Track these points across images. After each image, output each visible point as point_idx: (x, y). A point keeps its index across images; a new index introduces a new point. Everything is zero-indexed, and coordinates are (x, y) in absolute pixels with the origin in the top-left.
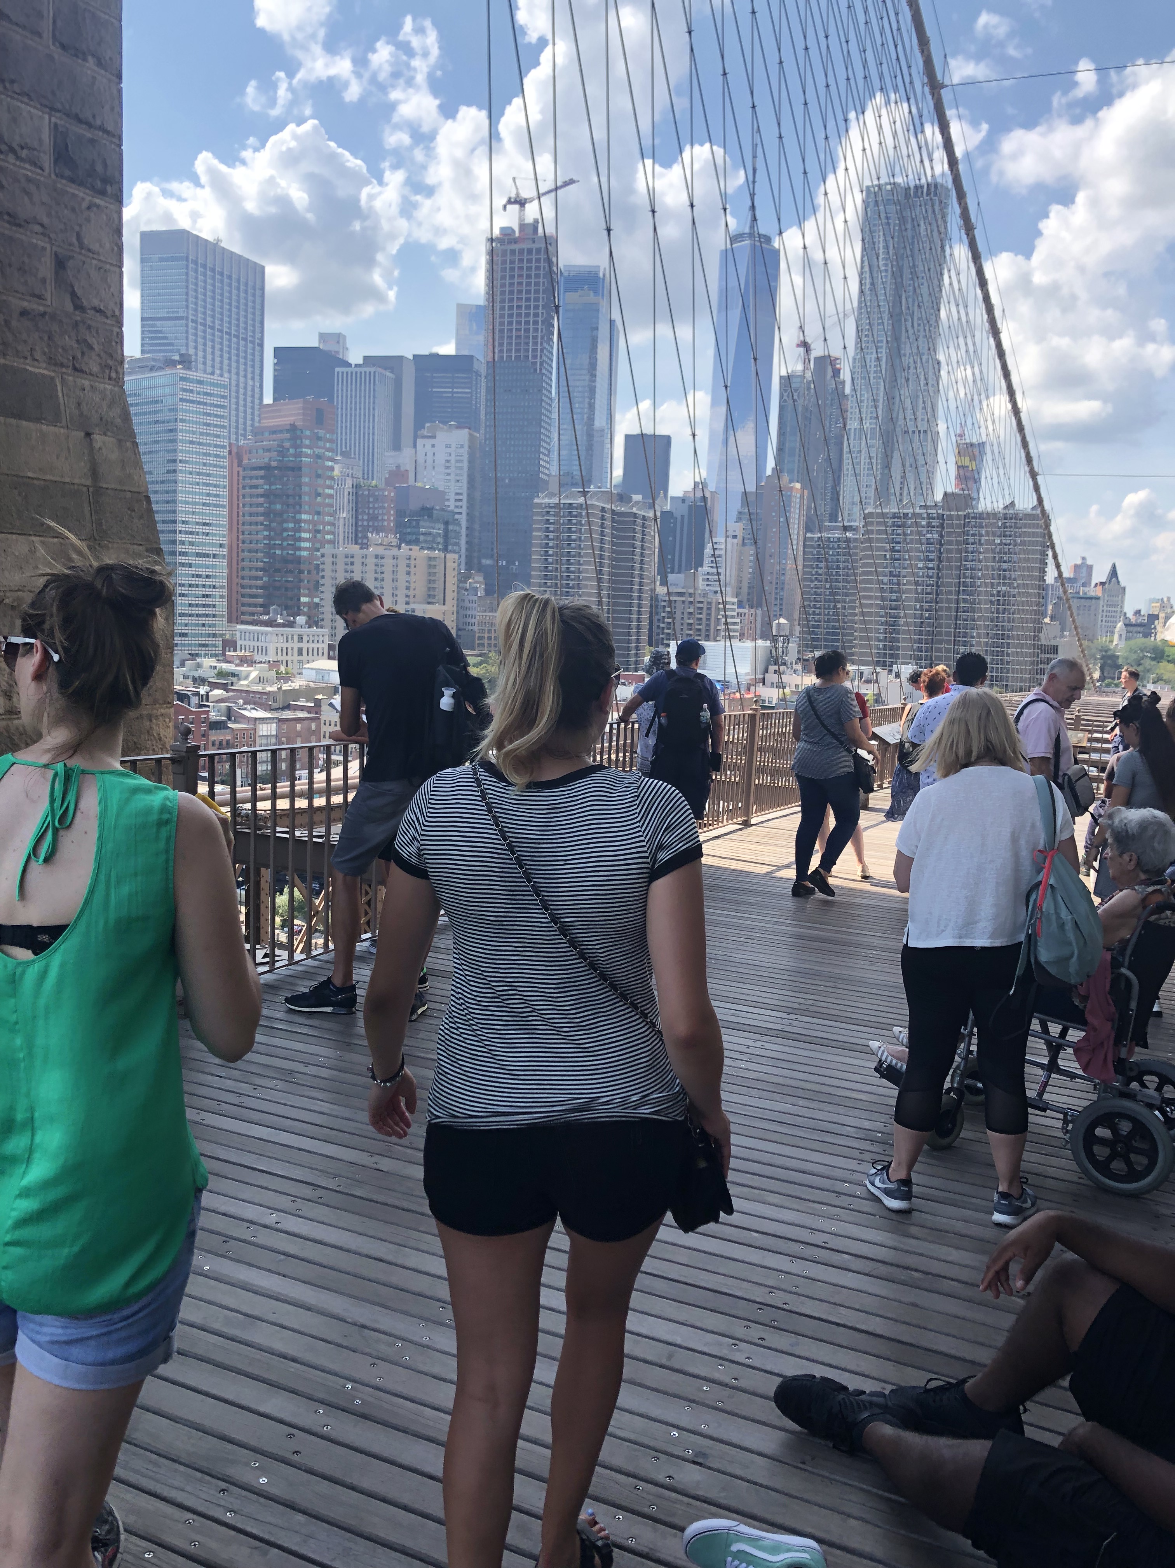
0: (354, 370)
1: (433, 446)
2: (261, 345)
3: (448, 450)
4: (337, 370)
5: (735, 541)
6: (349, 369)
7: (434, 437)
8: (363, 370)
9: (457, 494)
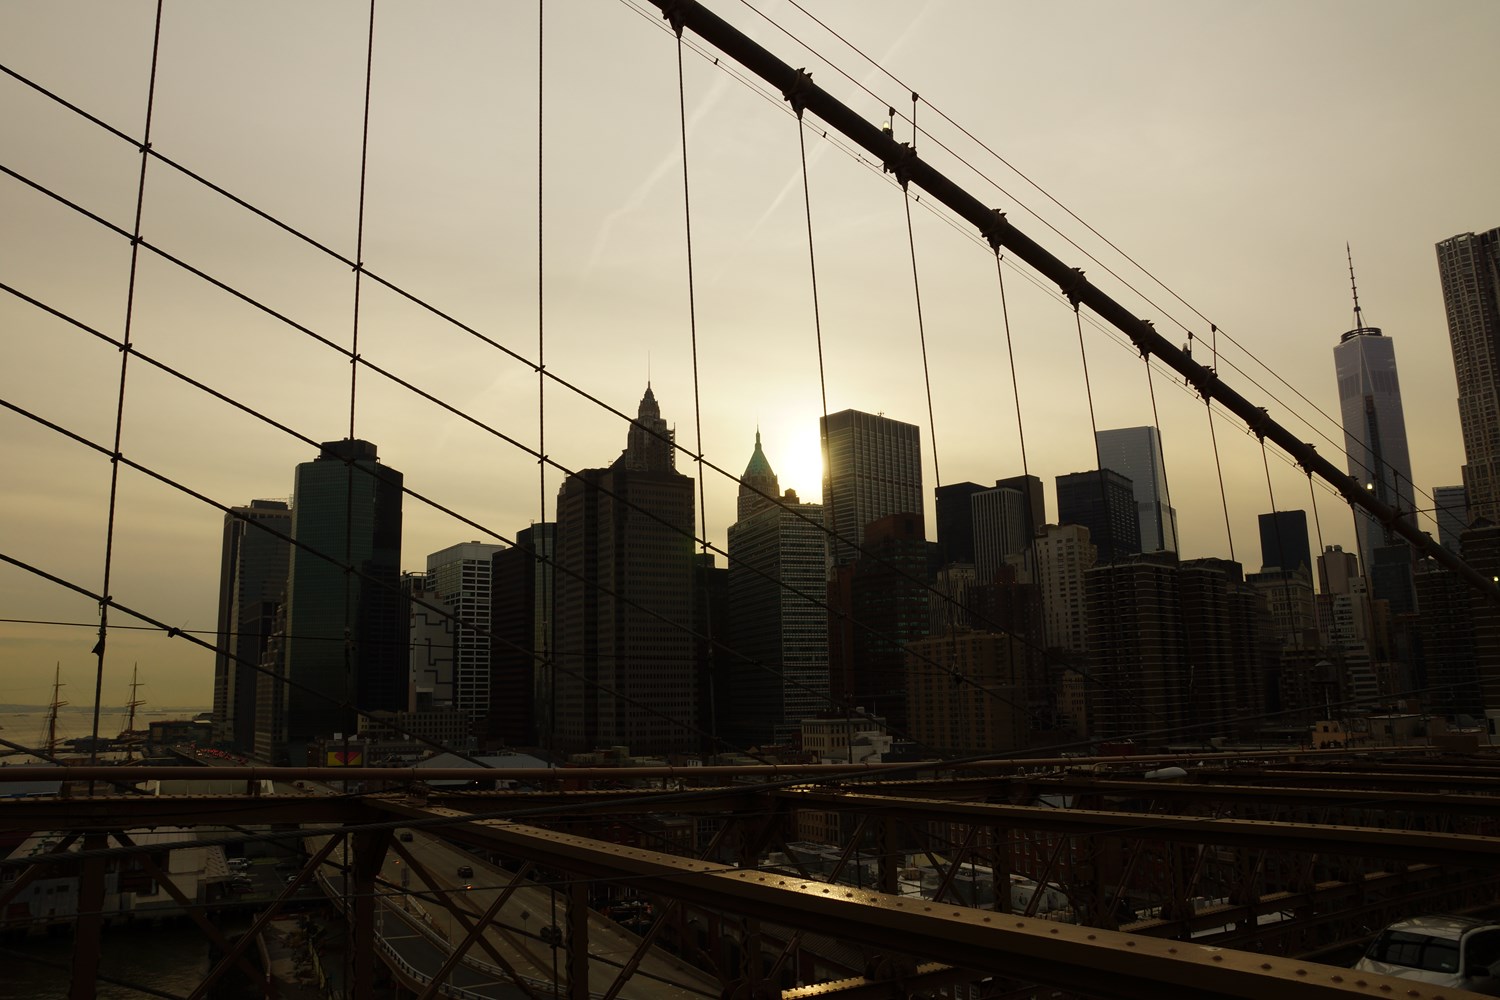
0: (989, 492)
1: (1046, 543)
2: (919, 488)
3: (1060, 545)
4: (973, 495)
5: (1365, 595)
6: (986, 492)
7: (1047, 536)
8: (997, 491)
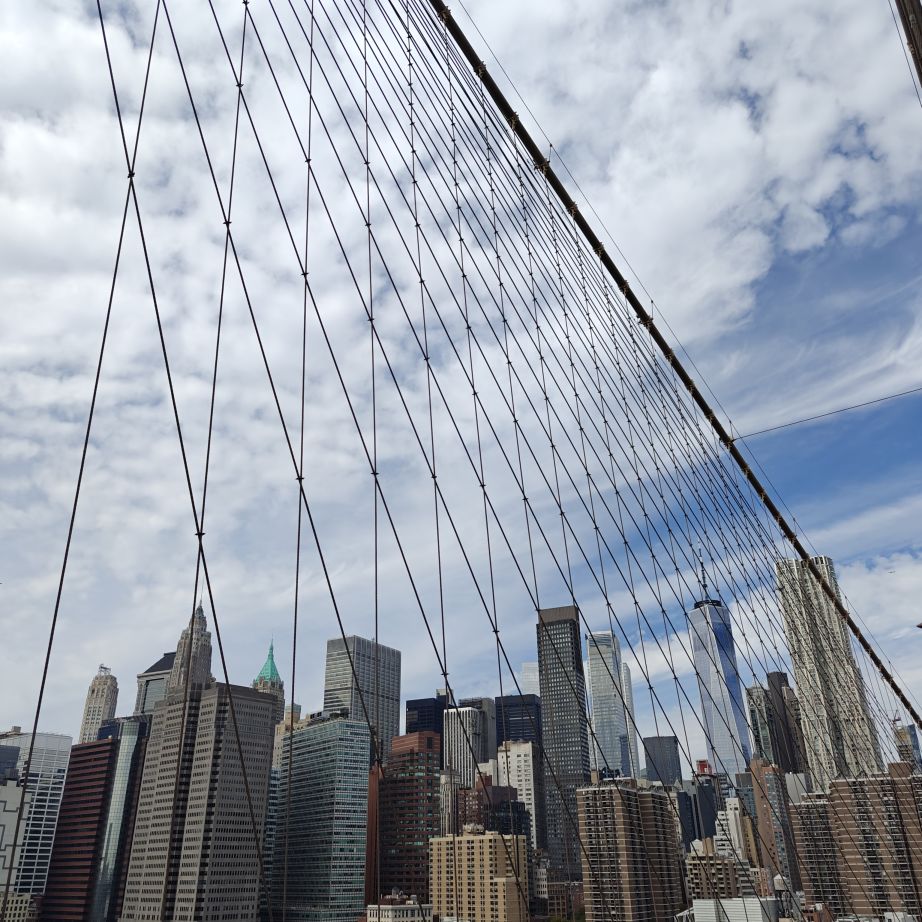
1: (509, 757)
2: (398, 700)
4: (445, 711)
6: (452, 710)
7: (509, 750)
9: (527, 790)
